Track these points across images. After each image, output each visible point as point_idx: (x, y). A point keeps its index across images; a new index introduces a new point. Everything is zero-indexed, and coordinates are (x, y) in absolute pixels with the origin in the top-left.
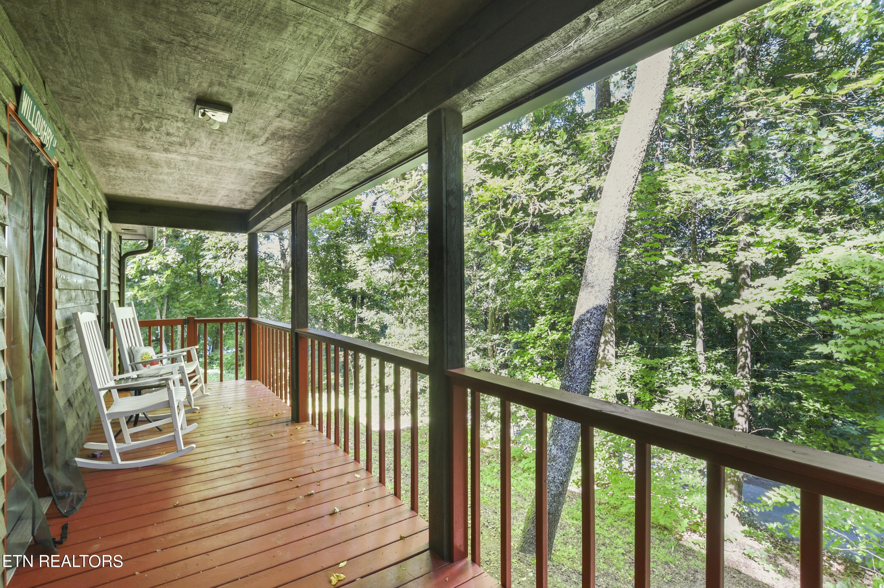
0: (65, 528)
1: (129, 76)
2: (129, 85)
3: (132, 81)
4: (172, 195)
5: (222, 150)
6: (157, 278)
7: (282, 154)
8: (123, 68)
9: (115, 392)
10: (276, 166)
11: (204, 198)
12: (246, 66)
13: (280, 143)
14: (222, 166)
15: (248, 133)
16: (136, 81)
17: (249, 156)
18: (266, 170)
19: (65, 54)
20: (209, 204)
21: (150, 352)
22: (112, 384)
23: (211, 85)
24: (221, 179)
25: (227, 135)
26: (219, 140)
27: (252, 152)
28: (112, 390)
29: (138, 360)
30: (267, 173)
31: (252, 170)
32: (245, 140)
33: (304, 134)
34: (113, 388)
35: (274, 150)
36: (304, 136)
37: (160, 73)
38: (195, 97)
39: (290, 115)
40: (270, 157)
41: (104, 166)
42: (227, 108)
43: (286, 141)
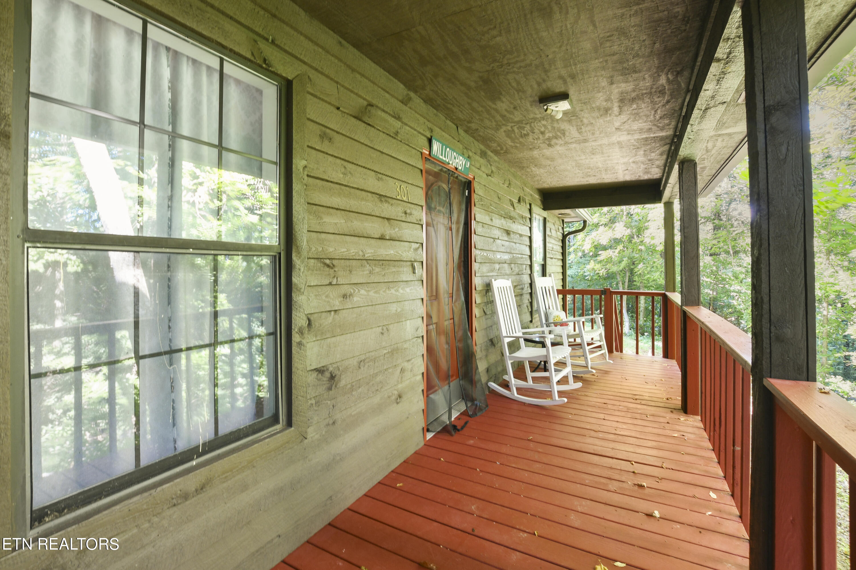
0: (466, 423)
1: (490, 103)
2: (494, 109)
3: (493, 106)
4: (582, 180)
5: (589, 131)
6: (611, 253)
7: (647, 116)
8: (484, 101)
9: (522, 341)
10: (650, 129)
11: (608, 176)
12: (550, 57)
13: (635, 106)
14: (601, 145)
15: (599, 109)
16: (495, 104)
17: (616, 129)
18: (644, 136)
19: (453, 106)
20: (616, 180)
21: (562, 316)
22: (520, 334)
23: (539, 84)
24: (609, 157)
25: (583, 117)
26: (579, 123)
27: (617, 124)
28: (520, 339)
29: (551, 320)
30: (647, 138)
31: (630, 140)
32: (601, 116)
33: (652, 88)
34: (521, 337)
35: (636, 116)
36: (653, 90)
37: (503, 93)
38: (537, 99)
39: (621, 77)
40: (636, 122)
41: (523, 169)
42: (564, 96)
43: (640, 102)
